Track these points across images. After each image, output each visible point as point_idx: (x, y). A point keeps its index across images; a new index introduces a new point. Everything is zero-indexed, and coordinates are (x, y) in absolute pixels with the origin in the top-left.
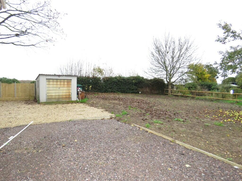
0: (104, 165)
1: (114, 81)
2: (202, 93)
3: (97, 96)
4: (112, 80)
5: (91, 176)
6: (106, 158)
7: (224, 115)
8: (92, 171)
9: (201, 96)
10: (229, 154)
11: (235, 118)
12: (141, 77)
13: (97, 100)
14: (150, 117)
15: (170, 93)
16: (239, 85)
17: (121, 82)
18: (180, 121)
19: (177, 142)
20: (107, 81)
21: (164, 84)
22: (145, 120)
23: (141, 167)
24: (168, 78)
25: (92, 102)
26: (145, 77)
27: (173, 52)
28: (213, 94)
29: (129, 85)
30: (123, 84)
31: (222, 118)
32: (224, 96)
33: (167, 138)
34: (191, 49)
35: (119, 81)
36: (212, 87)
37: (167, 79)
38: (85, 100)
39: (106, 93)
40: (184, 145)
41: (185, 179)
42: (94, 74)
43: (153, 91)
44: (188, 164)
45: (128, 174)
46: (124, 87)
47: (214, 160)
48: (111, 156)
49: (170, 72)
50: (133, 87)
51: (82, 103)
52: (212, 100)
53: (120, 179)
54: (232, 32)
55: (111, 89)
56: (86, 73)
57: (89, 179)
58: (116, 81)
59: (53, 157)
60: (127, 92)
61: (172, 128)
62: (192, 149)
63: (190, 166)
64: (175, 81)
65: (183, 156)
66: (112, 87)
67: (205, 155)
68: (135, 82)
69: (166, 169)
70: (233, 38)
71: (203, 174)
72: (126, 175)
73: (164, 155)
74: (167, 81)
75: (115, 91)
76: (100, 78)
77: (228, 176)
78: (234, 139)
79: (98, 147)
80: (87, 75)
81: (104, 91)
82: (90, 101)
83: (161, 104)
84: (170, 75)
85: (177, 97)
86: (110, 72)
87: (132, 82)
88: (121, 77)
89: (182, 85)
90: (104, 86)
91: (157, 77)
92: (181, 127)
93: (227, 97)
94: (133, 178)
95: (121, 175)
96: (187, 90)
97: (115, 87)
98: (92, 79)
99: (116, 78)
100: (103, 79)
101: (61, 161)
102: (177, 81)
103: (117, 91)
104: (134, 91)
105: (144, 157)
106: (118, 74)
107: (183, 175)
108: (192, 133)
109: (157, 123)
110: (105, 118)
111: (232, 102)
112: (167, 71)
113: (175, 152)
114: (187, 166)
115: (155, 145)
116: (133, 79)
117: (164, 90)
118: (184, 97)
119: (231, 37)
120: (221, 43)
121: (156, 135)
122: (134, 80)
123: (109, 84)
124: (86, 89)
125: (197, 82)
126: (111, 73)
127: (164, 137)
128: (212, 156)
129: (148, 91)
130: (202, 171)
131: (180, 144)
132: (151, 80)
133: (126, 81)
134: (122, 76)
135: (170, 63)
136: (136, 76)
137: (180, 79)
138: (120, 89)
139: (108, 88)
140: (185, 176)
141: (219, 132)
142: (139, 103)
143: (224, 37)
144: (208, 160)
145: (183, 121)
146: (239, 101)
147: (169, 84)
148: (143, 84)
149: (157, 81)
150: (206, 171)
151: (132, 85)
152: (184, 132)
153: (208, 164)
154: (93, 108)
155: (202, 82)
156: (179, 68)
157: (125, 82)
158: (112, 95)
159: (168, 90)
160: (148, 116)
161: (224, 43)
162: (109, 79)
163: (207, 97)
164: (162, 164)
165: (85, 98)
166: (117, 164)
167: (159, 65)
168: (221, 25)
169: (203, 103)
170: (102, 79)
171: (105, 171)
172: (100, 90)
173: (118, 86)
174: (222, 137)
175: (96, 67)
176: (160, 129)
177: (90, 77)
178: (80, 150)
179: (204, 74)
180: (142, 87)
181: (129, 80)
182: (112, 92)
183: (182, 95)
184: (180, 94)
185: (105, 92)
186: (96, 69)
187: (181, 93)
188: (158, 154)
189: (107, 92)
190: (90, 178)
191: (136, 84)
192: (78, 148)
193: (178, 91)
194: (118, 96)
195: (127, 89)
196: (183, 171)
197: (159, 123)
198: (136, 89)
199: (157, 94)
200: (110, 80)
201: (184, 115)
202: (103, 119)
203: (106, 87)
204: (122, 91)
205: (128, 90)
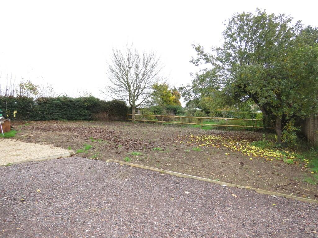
0: (100, 211)
1: (55, 104)
2: (169, 118)
3: (31, 127)
4: (54, 102)
5: (90, 226)
6: (97, 202)
7: (197, 141)
8: (87, 221)
9: (168, 121)
10: (215, 176)
11: (206, 142)
12: (96, 98)
13: (34, 132)
14: (124, 149)
15: (134, 118)
16: (202, 108)
17: (67, 105)
18: (159, 150)
19: (168, 172)
20: (45, 103)
21: (126, 107)
22: (120, 153)
23: (143, 203)
24: (131, 100)
25: (26, 136)
26: (101, 99)
27: (137, 68)
28: (181, 118)
29: (79, 109)
30: (70, 108)
31: (196, 143)
32: (190, 121)
33: (155, 170)
34: (157, 67)
35: (63, 103)
36: (177, 111)
37: (131, 102)
38: (12, 133)
39: (44, 122)
40: (175, 174)
41: (189, 204)
42: (20, 93)
43: (112, 117)
44: (186, 191)
45: (134, 213)
46: (72, 112)
47: (206, 182)
48: (102, 200)
49: (133, 93)
50: (85, 112)
51: (8, 138)
52: (179, 126)
53: (128, 220)
54: (205, 55)
55: (52, 115)
56: (7, 90)
57: (90, 230)
58: (59, 103)
59: (17, 217)
60: (76, 120)
61: (154, 158)
62: (183, 176)
63: (189, 192)
64: (140, 104)
65: (178, 185)
66: (52, 113)
67: (197, 180)
68: (88, 104)
69: (169, 200)
70: (205, 61)
71: (202, 197)
72: (132, 214)
73: (160, 187)
74: (130, 104)
75: (58, 118)
76: (32, 98)
77: (222, 194)
78: (213, 161)
79: (77, 192)
80: (9, 93)
81: (39, 118)
82: (23, 134)
83: (128, 133)
84: (134, 97)
85: (143, 124)
86: (49, 89)
87: (83, 105)
88: (66, 98)
89: (147, 109)
90: (40, 111)
91: (117, 99)
92: (164, 156)
93: (193, 122)
94: (141, 216)
95: (126, 216)
96: (153, 114)
97: (58, 112)
98: (17, 100)
99: (58, 99)
100: (38, 100)
101: (33, 220)
102: (142, 104)
103: (61, 117)
104: (87, 117)
105: (141, 193)
106: (62, 93)
107: (186, 201)
108: (177, 161)
109: (136, 155)
110: (63, 156)
111: (198, 126)
112: (129, 91)
113: (169, 182)
114: (187, 192)
115: (146, 179)
116: (85, 101)
117: (126, 115)
118: (150, 123)
119: (203, 60)
120: (194, 64)
121: (142, 168)
122: (87, 102)
123: (48, 109)
124: (8, 115)
125: (162, 105)
126: (51, 91)
127: (151, 168)
128: (203, 180)
129: (105, 117)
130: (201, 194)
131: (171, 174)
132: (109, 103)
133: (74, 104)
134: (68, 96)
135: (134, 82)
136: (89, 96)
137: (146, 102)
138: (65, 114)
139: (46, 114)
140: (188, 202)
141: (200, 157)
142: (100, 132)
143: (198, 59)
144: (202, 184)
145: (163, 150)
146: (205, 125)
147: (133, 107)
148: (99, 107)
149: (118, 104)
150: (204, 194)
151: (84, 109)
152: (168, 161)
153: (203, 187)
154: (32, 144)
155: (167, 105)
156: (144, 88)
157: (72, 105)
158: (54, 125)
159: (132, 115)
160: (121, 148)
161: (197, 65)
162: (47, 100)
163: (175, 122)
164: (163, 196)
165: (11, 130)
166: (114, 206)
167: (120, 84)
168: (194, 45)
169: (172, 129)
170: (36, 100)
171: (105, 217)
172: (33, 117)
173: (63, 110)
174: (204, 161)
175: (25, 81)
176: (142, 161)
177: (13, 96)
178: (53, 201)
179: (169, 96)
180: (98, 112)
181: (79, 103)
182: (53, 119)
183: (148, 120)
184: (145, 120)
185: (41, 120)
186: (25, 84)
187: (146, 118)
188: (153, 187)
189: (45, 120)
190: (90, 228)
191: (88, 108)
192: (48, 199)
193: (144, 116)
194: (65, 125)
195: (76, 115)
196: (185, 198)
197: (138, 155)
198: (90, 115)
199: (118, 120)
200: (50, 102)
201: (160, 143)
202: (61, 158)
203: (43, 113)
204: (69, 119)
205: (78, 116)
